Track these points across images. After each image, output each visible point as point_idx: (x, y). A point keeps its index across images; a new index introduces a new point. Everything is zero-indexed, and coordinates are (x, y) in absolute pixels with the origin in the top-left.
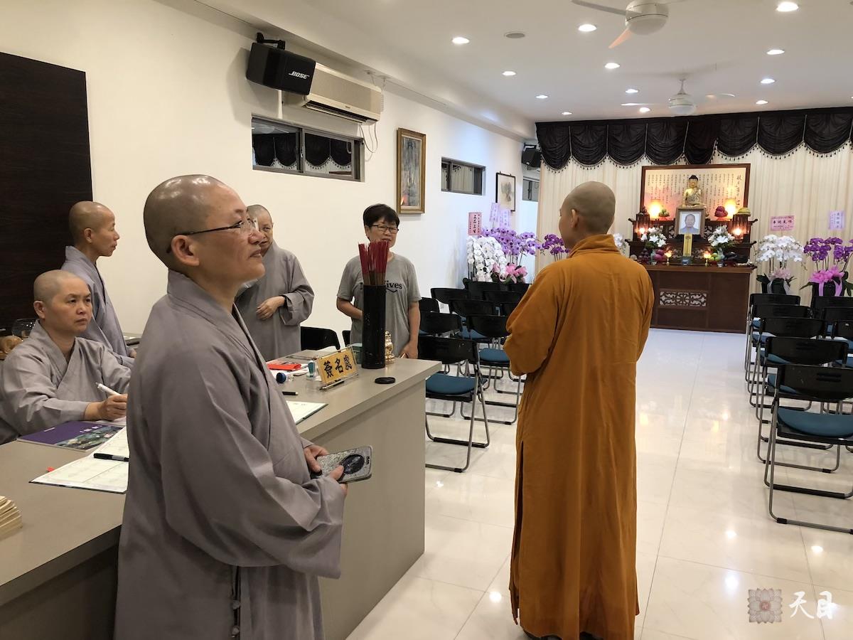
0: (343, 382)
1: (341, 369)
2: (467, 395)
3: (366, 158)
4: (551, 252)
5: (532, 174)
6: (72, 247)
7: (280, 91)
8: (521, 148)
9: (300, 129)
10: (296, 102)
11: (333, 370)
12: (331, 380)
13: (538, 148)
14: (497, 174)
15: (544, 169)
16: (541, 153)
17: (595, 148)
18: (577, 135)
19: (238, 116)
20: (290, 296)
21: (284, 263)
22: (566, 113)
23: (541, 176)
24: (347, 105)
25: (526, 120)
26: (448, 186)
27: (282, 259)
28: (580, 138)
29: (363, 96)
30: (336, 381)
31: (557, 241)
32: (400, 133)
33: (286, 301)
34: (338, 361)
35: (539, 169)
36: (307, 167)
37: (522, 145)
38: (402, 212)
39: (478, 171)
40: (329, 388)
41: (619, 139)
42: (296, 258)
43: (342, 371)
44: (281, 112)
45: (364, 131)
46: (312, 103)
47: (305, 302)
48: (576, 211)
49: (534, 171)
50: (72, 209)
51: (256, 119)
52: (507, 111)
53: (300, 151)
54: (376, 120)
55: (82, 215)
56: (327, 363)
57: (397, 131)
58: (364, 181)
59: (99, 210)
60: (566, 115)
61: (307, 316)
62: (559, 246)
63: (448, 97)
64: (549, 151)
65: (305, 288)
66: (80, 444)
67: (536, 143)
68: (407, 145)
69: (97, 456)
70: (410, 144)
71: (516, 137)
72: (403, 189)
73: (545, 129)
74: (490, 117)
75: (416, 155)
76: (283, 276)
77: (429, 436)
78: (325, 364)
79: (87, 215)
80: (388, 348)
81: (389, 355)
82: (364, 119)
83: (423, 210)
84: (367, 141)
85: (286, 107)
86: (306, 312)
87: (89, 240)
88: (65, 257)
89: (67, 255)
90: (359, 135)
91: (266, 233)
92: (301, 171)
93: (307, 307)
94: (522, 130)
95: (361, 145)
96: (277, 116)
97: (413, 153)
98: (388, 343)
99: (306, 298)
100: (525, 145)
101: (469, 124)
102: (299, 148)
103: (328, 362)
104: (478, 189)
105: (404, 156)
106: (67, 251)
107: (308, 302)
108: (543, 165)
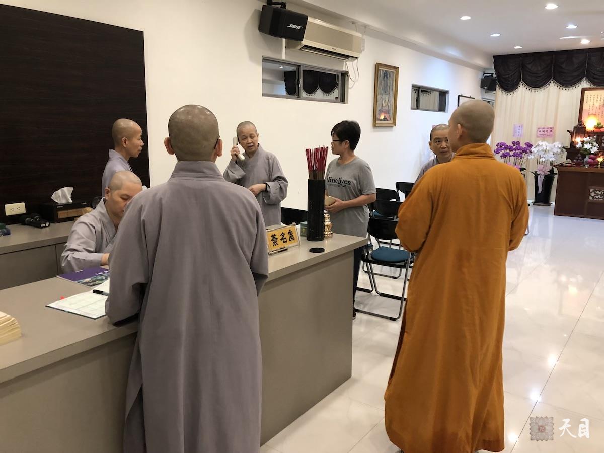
0: (287, 249)
1: (285, 240)
2: (402, 264)
3: (350, 86)
4: (501, 156)
5: (489, 96)
6: (112, 150)
7: (284, 40)
8: (480, 76)
9: (300, 66)
10: (295, 47)
11: (279, 241)
12: (278, 247)
13: (494, 76)
14: (459, 96)
15: (499, 91)
16: (496, 80)
17: (541, 75)
18: (528, 64)
19: (252, 58)
20: (270, 183)
21: (267, 161)
22: (517, 47)
23: (496, 98)
24: (334, 48)
25: (485, 55)
26: (417, 106)
27: (265, 158)
28: (529, 66)
29: (348, 40)
30: (281, 248)
31: (507, 148)
32: (378, 66)
33: (266, 187)
34: (283, 234)
35: (495, 92)
36: (303, 94)
37: (483, 74)
38: (377, 125)
39: (443, 94)
40: (273, 254)
41: (564, 66)
42: (275, 157)
43: (286, 242)
44: (284, 53)
45: (348, 66)
46: (306, 47)
47: (281, 188)
48: (461, 125)
49: (490, 93)
50: (115, 124)
51: (265, 60)
52: (469, 48)
53: (298, 82)
54: (357, 58)
55: (122, 128)
56: (273, 236)
57: (376, 66)
58: (347, 103)
59: (132, 125)
60: (518, 48)
61: (283, 198)
62: (508, 151)
63: (417, 38)
64: (503, 78)
65: (281, 178)
66: (90, 283)
67: (493, 72)
68: (383, 75)
69: (95, 292)
70: (385, 74)
71: (476, 68)
72: (378, 108)
73: (500, 61)
74: (453, 52)
75: (390, 83)
76: (266, 171)
77: (377, 292)
78: (272, 236)
79: (125, 129)
80: (327, 226)
81: (327, 232)
82: (347, 57)
83: (394, 123)
84: (351, 74)
85: (288, 51)
86: (282, 195)
87: (124, 145)
88: (109, 157)
89: (110, 156)
90: (344, 69)
91: (252, 140)
92: (299, 97)
93: (283, 192)
94: (480, 62)
95: (346, 76)
96: (281, 56)
97: (388, 81)
98: (327, 222)
99: (282, 185)
100: (484, 74)
101: (436, 59)
102: (298, 80)
103: (275, 235)
104: (442, 108)
105: (380, 84)
106: (110, 153)
107: (284, 188)
108: (498, 88)
